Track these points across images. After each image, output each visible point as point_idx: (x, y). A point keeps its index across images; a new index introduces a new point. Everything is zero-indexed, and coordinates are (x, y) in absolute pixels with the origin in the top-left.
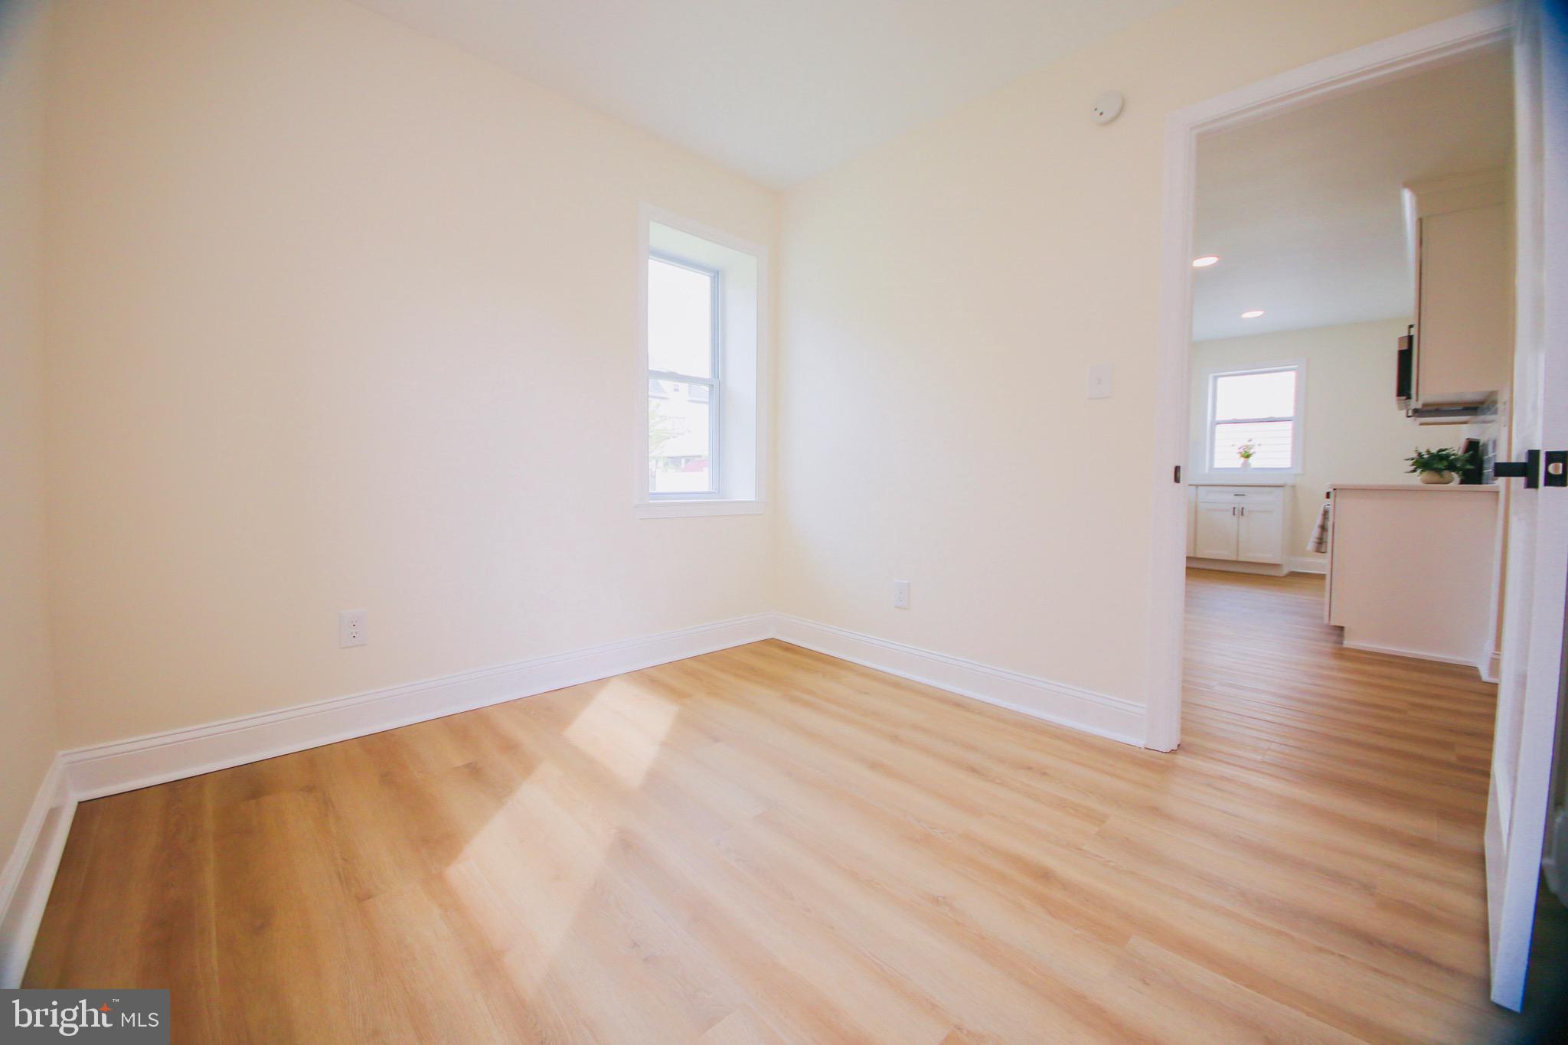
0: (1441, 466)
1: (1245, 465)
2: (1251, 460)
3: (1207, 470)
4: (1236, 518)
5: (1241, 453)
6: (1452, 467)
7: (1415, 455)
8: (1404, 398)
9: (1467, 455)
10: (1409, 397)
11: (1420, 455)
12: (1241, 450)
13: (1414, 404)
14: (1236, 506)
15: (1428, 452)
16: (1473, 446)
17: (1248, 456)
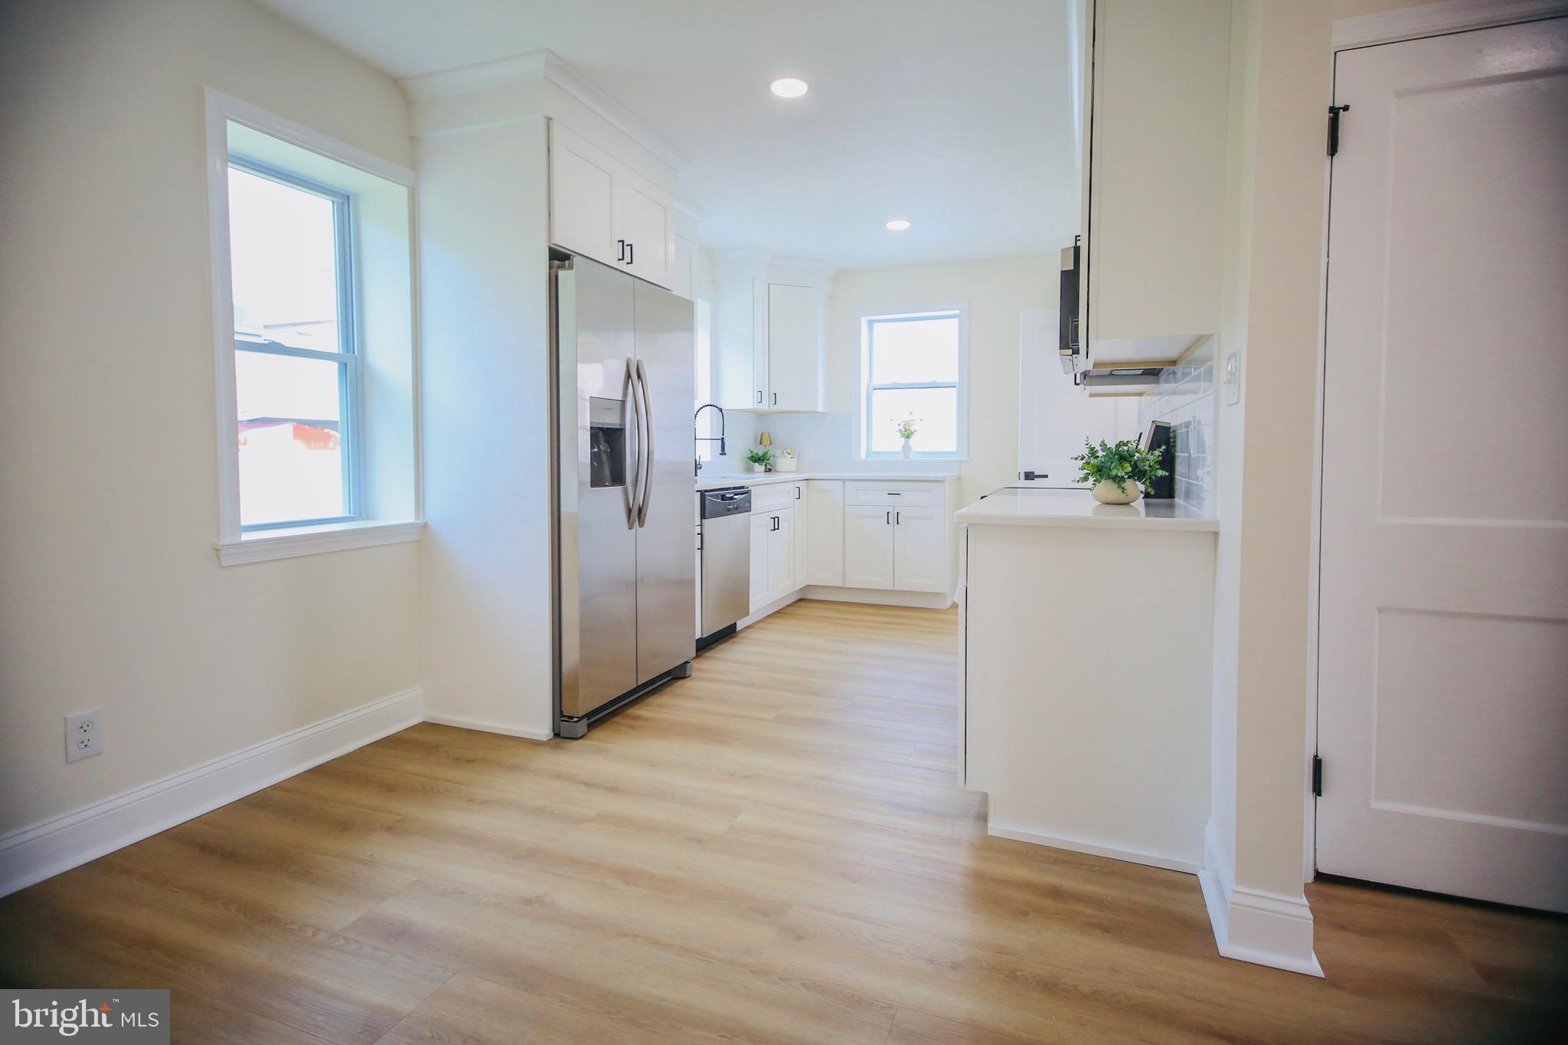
0: (1121, 473)
1: (907, 448)
2: (912, 439)
3: (863, 456)
4: (890, 527)
5: (900, 430)
6: (1137, 473)
7: (1085, 452)
8: (1070, 352)
9: (1157, 453)
10: (1076, 352)
11: (1093, 453)
12: (901, 427)
13: (1083, 364)
14: (890, 509)
15: (1103, 445)
16: (1164, 437)
17: (908, 437)
